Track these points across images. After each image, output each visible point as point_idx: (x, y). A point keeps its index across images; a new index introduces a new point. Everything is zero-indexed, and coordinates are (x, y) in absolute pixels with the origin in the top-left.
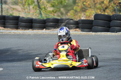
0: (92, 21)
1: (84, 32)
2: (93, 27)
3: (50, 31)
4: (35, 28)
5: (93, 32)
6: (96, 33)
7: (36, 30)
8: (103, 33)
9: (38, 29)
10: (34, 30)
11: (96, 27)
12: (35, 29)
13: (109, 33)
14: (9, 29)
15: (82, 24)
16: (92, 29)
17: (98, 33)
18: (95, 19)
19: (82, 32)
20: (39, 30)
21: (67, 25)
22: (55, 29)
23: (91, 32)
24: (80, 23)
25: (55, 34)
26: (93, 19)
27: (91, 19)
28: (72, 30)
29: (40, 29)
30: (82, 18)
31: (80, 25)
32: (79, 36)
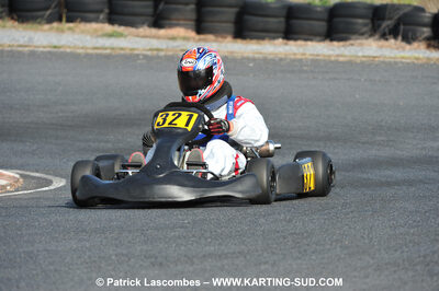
4: (295, 36)
7: (299, 42)
9: (306, 40)
10: (291, 42)
12: (296, 40)
14: (211, 37)
20: (309, 43)
21: (402, 27)
29: (311, 40)
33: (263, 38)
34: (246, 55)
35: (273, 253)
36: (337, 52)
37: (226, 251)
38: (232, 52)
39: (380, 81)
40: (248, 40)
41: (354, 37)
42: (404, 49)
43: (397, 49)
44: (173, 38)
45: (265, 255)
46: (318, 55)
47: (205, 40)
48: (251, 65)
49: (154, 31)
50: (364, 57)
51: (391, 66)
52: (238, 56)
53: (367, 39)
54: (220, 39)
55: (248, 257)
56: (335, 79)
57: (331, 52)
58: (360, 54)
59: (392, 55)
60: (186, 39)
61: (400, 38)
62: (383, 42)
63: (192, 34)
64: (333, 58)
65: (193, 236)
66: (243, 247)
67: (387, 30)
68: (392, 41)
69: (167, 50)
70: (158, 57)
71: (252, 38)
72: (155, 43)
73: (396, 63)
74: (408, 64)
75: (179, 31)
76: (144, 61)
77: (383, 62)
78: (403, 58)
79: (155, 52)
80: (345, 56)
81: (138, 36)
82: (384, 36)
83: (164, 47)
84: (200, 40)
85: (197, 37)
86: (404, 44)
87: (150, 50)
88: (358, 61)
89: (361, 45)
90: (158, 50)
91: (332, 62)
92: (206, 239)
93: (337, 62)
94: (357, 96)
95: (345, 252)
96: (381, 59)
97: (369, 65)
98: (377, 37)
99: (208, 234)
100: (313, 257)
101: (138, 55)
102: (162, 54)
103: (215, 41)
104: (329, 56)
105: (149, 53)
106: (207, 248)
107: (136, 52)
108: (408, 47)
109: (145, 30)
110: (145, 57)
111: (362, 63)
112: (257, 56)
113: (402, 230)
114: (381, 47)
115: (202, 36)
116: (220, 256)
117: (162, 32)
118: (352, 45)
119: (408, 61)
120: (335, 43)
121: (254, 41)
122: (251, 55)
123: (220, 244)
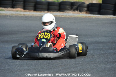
2: (101, 10)
3: (64, 13)
9: (53, 11)
11: (103, 10)
12: (50, 11)
14: (27, 11)
21: (79, 8)
22: (67, 12)
24: (90, 6)
28: (83, 12)
29: (54, 11)
31: (90, 8)
33: (41, 11)
34: (37, 15)
35: (43, 69)
36: (62, 15)
37: (30, 68)
38: (33, 15)
39: (73, 22)
40: (38, 12)
41: (66, 10)
42: (79, 14)
43: (78, 14)
44: (17, 11)
45: (41, 69)
46: (56, 15)
47: (26, 12)
48: (38, 18)
49: (12, 9)
50: (69, 16)
51: (76, 18)
52: (35, 16)
53: (70, 11)
54: (30, 11)
55: (36, 70)
56: (61, 22)
57: (60, 15)
58: (68, 15)
59: (76, 15)
60: (21, 11)
61: (78, 11)
62: (74, 12)
63: (22, 10)
64: (60, 16)
65: (22, 64)
66: (35, 67)
67: (75, 9)
68: (76, 12)
69: (15, 14)
70: (13, 16)
71: (38, 11)
72: (12, 12)
73: (77, 18)
74: (80, 18)
75: (19, 9)
76: (9, 17)
77: (74, 17)
78: (79, 16)
79: (12, 15)
80: (63, 16)
81: (8, 10)
82: (74, 10)
83: (15, 13)
84: (25, 11)
85: (24, 11)
86: (79, 12)
87: (11, 14)
88: (67, 17)
89: (68, 13)
90: (13, 14)
91: (60, 17)
92: (25, 65)
93: (61, 17)
94: (67, 26)
95: (63, 68)
96: (73, 17)
97: (70, 18)
98: (72, 10)
99: (26, 64)
100: (54, 70)
101: (8, 16)
102: (14, 15)
103: (29, 12)
104: (59, 16)
105: (11, 15)
106: (25, 68)
107: (7, 15)
108: (80, 13)
109: (10, 9)
110: (10, 16)
111: (68, 17)
112: (40, 16)
113: (78, 62)
114: (73, 13)
115: (25, 10)
116: (29, 70)
117: (14, 9)
118: (66, 13)
119: (80, 17)
120: (61, 12)
121: (39, 12)
122: (38, 16)
123: (29, 66)
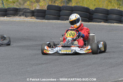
0: (45, 11)
1: (38, 20)
2: (46, 16)
3: (11, 18)
5: (46, 20)
6: (48, 21)
8: (54, 21)
11: (49, 16)
13: (59, 21)
15: (37, 12)
16: (45, 17)
17: (50, 21)
18: (47, 9)
19: (37, 20)
22: (14, 17)
23: (44, 20)
24: (35, 12)
25: (15, 21)
26: (46, 9)
27: (44, 9)
28: (29, 18)
30: (37, 8)
31: (35, 14)
32: (34, 23)
